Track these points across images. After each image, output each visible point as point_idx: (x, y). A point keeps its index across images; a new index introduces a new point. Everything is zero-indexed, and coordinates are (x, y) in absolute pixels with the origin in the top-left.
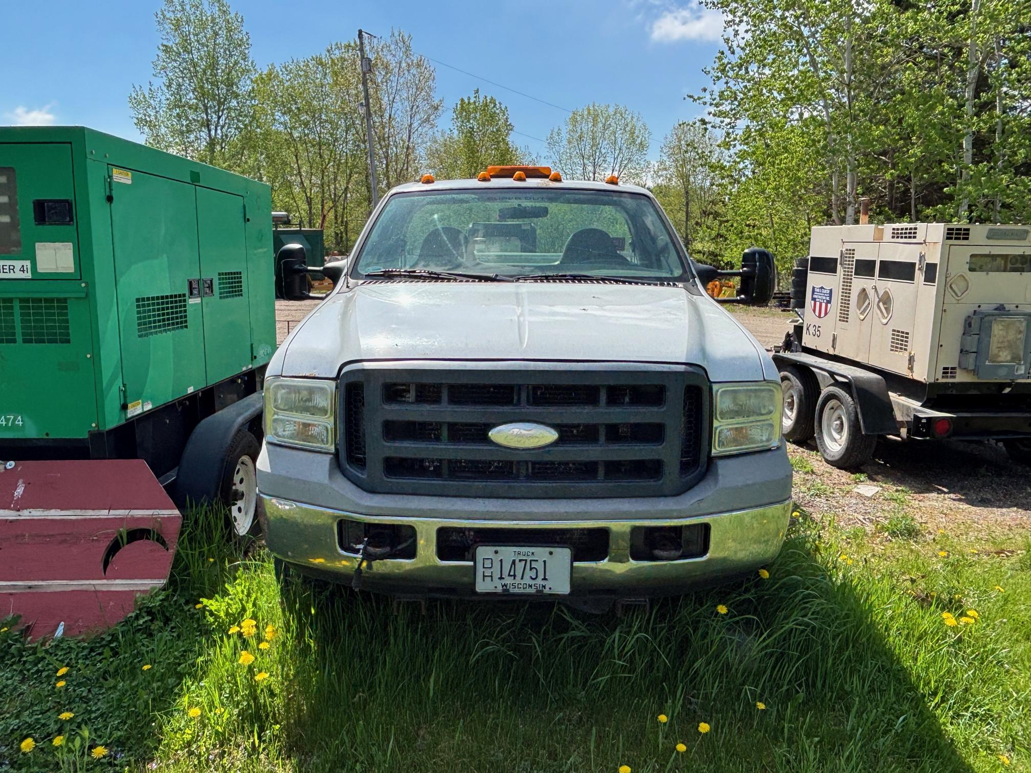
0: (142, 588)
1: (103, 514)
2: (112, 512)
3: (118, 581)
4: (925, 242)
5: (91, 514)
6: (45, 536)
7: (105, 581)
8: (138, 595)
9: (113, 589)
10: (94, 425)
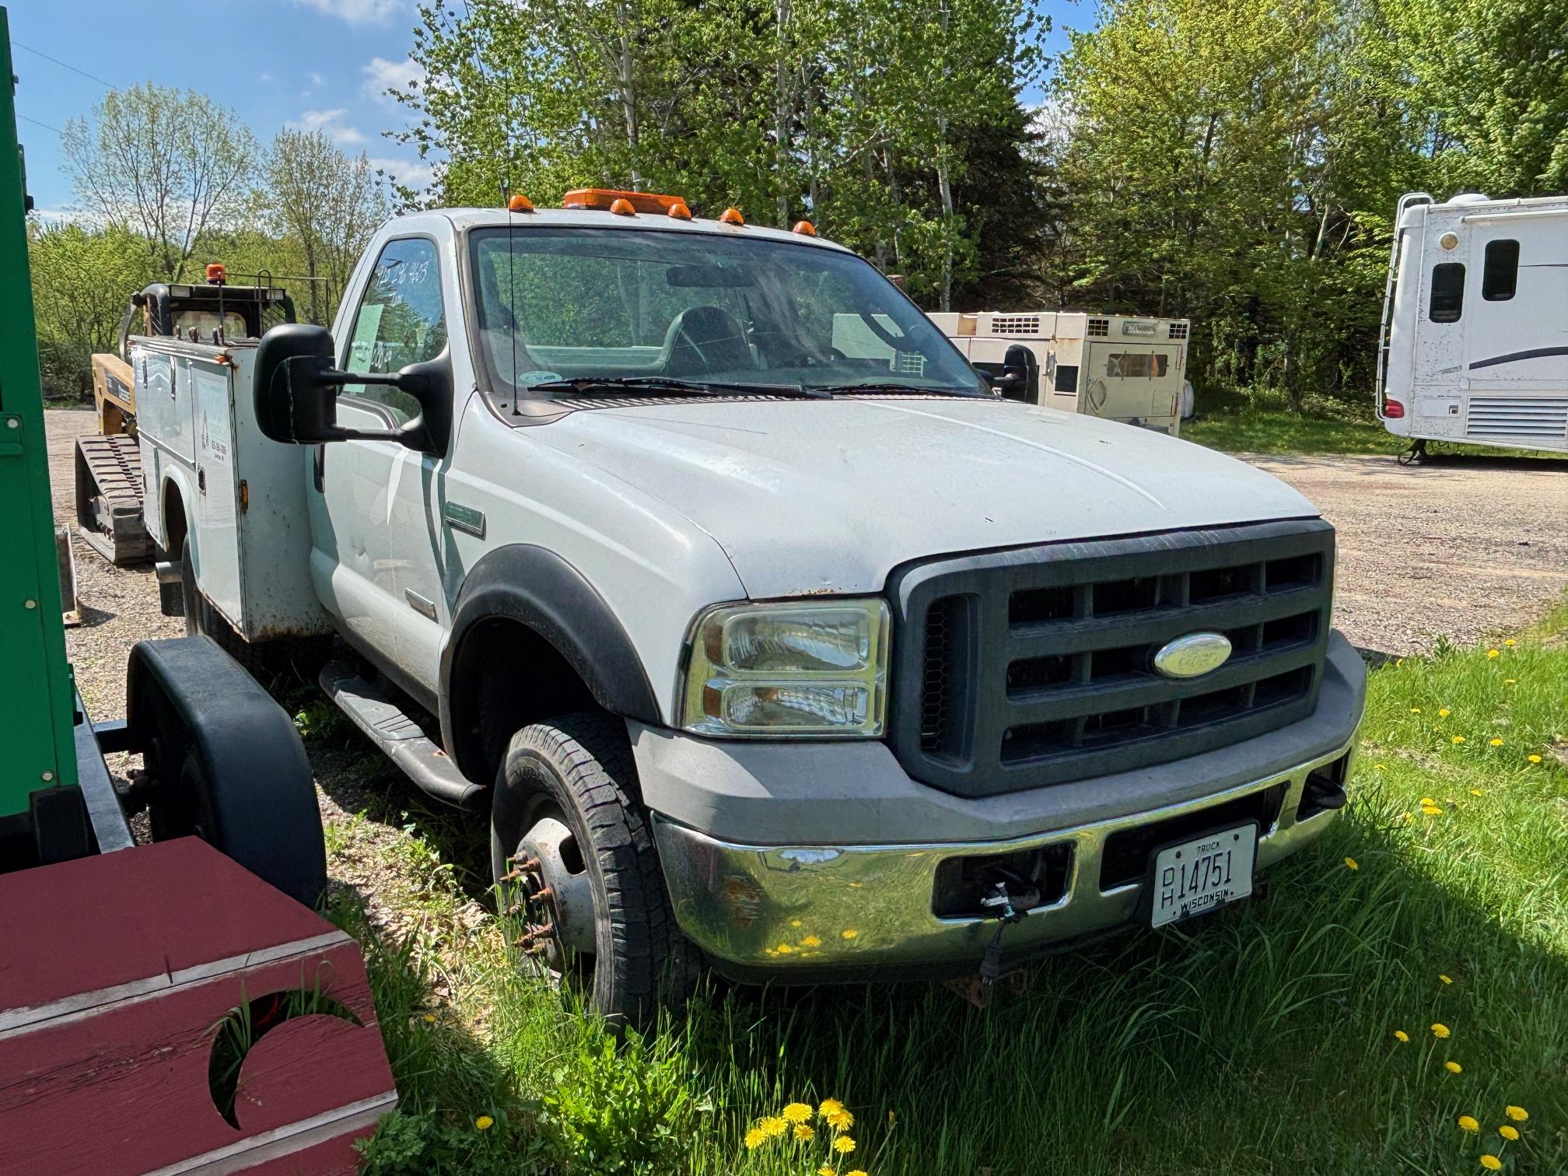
0: (358, 1125)
1: (158, 985)
2: (181, 976)
3: (280, 1133)
4: (1054, 338)
5: (120, 996)
6: (20, 1085)
7: (247, 1144)
8: (358, 1146)
9: (279, 1153)
10: (48, 776)
